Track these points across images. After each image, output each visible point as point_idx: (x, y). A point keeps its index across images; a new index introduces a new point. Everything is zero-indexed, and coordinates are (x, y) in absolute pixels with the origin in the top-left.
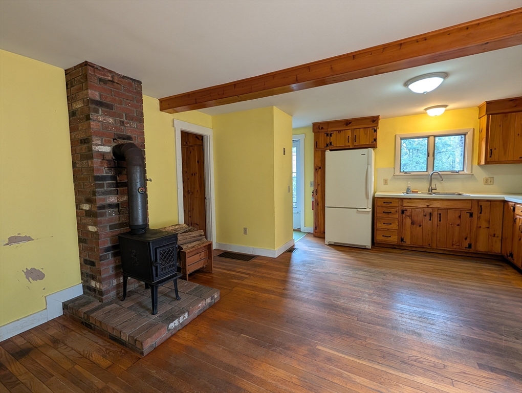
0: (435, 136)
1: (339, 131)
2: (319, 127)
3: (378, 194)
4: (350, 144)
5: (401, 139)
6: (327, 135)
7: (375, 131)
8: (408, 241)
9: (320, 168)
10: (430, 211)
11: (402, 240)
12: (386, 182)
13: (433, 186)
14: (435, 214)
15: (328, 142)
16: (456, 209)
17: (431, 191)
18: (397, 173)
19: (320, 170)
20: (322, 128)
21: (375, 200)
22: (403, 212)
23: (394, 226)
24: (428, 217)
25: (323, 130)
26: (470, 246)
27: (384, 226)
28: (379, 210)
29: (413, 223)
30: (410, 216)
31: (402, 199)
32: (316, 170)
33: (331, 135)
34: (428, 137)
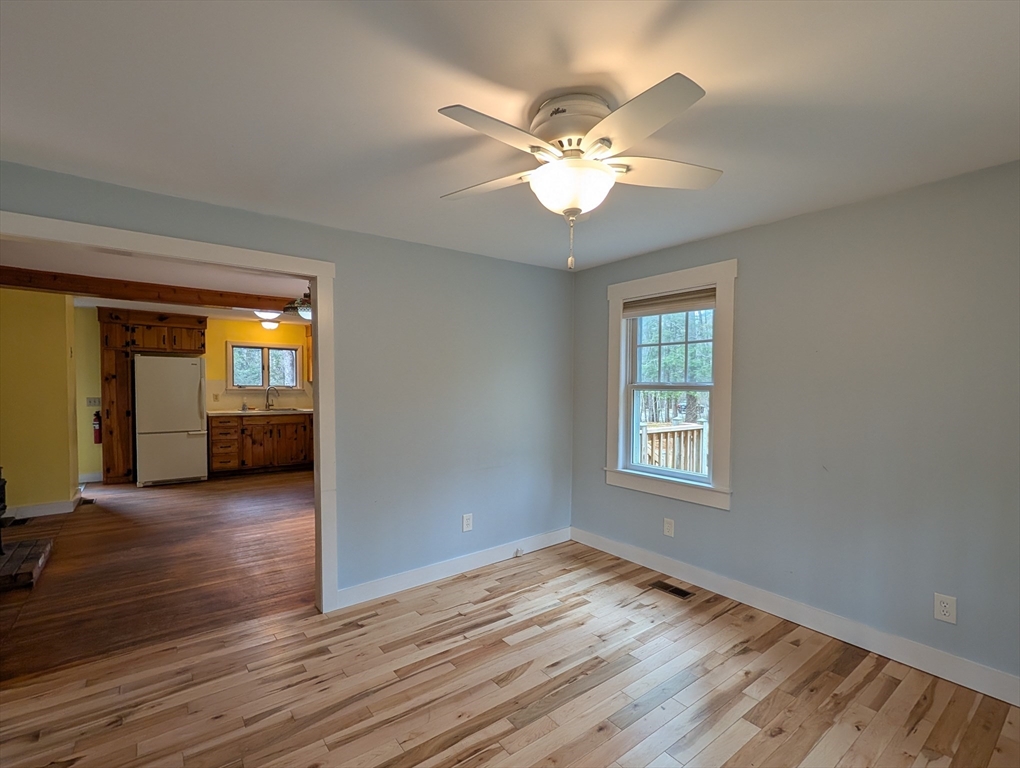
0: (269, 349)
1: (149, 327)
2: (111, 314)
3: (212, 413)
4: (167, 346)
5: (233, 347)
6: (127, 329)
7: (203, 334)
8: (249, 463)
9: (114, 377)
10: (270, 428)
11: (243, 463)
12: (216, 397)
13: (270, 402)
14: (275, 431)
15: (129, 340)
16: (293, 424)
17: (268, 407)
18: (230, 387)
19: (114, 380)
20: (117, 318)
21: (210, 419)
22: (243, 431)
23: (234, 449)
24: (268, 435)
25: (118, 321)
26: (305, 456)
27: (221, 450)
28: (215, 431)
29: (254, 442)
30: (251, 436)
31: (241, 417)
32: (107, 379)
33: (133, 330)
34: (262, 348)
